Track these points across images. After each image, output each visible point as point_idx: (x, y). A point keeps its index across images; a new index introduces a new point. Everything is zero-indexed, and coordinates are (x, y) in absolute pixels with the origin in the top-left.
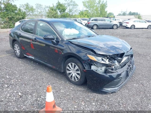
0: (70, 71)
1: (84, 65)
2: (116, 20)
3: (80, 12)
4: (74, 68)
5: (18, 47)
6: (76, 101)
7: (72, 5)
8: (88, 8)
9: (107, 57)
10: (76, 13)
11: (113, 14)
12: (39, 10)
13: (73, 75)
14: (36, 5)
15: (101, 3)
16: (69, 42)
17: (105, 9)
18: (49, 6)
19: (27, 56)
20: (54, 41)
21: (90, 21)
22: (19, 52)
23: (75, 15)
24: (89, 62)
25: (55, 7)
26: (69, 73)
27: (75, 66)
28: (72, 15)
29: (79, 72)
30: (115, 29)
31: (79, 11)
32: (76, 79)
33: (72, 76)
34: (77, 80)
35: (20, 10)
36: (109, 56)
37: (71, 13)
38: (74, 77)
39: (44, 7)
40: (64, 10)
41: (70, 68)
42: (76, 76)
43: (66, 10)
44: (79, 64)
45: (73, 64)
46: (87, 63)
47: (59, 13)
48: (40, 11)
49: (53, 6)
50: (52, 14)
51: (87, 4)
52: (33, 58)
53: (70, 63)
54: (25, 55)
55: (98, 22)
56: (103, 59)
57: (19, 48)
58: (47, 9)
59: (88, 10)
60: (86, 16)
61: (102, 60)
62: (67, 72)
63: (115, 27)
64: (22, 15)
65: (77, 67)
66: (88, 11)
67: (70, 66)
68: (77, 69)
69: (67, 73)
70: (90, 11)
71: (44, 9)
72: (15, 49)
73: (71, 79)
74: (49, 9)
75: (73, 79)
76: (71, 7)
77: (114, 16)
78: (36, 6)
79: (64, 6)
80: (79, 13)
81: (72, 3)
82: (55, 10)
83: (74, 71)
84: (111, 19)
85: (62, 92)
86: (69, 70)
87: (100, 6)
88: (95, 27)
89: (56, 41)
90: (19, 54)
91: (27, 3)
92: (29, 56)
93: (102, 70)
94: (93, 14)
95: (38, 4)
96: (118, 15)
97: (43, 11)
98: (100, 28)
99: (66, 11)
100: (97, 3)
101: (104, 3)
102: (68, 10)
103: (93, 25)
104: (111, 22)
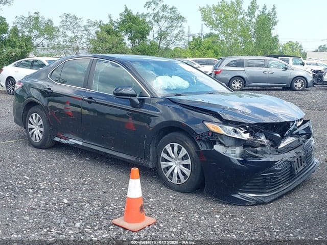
0: (170, 161)
1: (199, 144)
2: (303, 64)
3: (191, 39)
4: (178, 154)
5: (39, 120)
6: (183, 213)
7: (166, 18)
8: (217, 26)
9: (245, 127)
10: (178, 42)
11: (300, 46)
12: (70, 34)
13: (176, 171)
14: (61, 17)
15: (257, 13)
16: (169, 101)
17: (272, 31)
18: (100, 22)
19: (63, 141)
20: (136, 100)
21: (223, 67)
22: (41, 132)
23: (176, 48)
24: (209, 137)
25: (116, 24)
26: (167, 166)
27: (179, 150)
28: (166, 49)
29: (188, 162)
30: (300, 92)
31: (189, 36)
32: (182, 177)
33: (172, 174)
34: (183, 181)
35: (15, 31)
36: (250, 124)
37: (164, 42)
38: (178, 173)
39: (85, 23)
40: (143, 34)
41: (170, 156)
42: (182, 171)
43: (148, 35)
44: (188, 144)
45: (176, 145)
46: (206, 138)
47: (128, 42)
48: (73, 35)
49: (111, 21)
50: (108, 46)
51: (214, 17)
52: (81, 143)
53: (169, 145)
54: (57, 139)
55: (247, 69)
56: (238, 129)
57: (41, 122)
58: (93, 30)
59: (217, 32)
60: (211, 51)
61: (235, 131)
62: (162, 166)
63: (299, 85)
64: (21, 47)
65: (184, 151)
66: (216, 36)
67: (170, 151)
68: (184, 154)
69: (162, 168)
70: (222, 37)
71: (83, 29)
72: (30, 126)
73: (170, 180)
74: (99, 29)
75: (175, 180)
76: (164, 24)
77: (303, 51)
78: (61, 20)
79: (144, 20)
80: (189, 43)
81: (166, 14)
82: (116, 34)
83: (177, 162)
84: (288, 62)
85: (152, 201)
86: (166, 161)
87: (254, 20)
88: (237, 85)
89: (139, 100)
90: (41, 138)
91: (36, 13)
92: (70, 140)
93: (235, 153)
94: (231, 47)
95: (67, 16)
96: (317, 51)
97: (81, 34)
98: (252, 86)
99: (148, 37)
100: (245, 13)
101: (267, 12)
102: (156, 35)
103: (229, 77)
104: (286, 69)
